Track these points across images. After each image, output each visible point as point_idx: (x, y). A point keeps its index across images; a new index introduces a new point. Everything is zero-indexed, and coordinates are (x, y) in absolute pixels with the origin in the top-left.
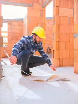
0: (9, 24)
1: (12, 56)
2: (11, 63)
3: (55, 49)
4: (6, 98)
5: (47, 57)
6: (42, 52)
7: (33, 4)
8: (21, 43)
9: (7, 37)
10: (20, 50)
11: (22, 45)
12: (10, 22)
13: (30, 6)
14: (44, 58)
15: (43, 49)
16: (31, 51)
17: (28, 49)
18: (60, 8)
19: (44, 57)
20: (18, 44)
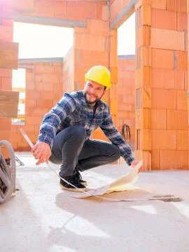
0: (29, 71)
1: (38, 142)
2: (36, 159)
3: (141, 128)
4: (26, 237)
5: (123, 142)
6: (112, 130)
7: (88, 20)
8: (61, 110)
9: (23, 103)
10: (59, 128)
11: (65, 114)
12: (31, 66)
13: (79, 27)
14: (115, 144)
15: (111, 122)
16: (86, 127)
17: (77, 124)
18: (152, 30)
19: (116, 142)
20: (55, 111)
